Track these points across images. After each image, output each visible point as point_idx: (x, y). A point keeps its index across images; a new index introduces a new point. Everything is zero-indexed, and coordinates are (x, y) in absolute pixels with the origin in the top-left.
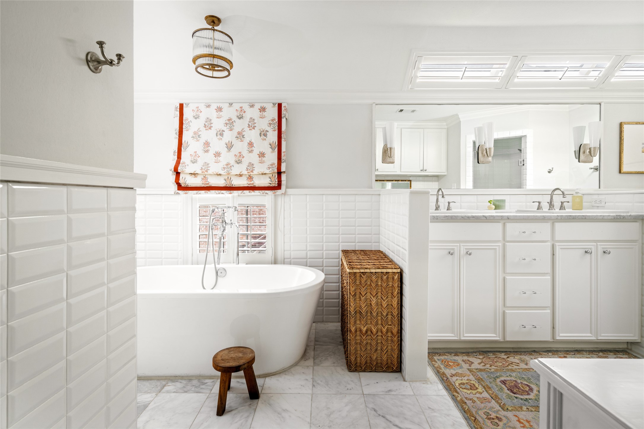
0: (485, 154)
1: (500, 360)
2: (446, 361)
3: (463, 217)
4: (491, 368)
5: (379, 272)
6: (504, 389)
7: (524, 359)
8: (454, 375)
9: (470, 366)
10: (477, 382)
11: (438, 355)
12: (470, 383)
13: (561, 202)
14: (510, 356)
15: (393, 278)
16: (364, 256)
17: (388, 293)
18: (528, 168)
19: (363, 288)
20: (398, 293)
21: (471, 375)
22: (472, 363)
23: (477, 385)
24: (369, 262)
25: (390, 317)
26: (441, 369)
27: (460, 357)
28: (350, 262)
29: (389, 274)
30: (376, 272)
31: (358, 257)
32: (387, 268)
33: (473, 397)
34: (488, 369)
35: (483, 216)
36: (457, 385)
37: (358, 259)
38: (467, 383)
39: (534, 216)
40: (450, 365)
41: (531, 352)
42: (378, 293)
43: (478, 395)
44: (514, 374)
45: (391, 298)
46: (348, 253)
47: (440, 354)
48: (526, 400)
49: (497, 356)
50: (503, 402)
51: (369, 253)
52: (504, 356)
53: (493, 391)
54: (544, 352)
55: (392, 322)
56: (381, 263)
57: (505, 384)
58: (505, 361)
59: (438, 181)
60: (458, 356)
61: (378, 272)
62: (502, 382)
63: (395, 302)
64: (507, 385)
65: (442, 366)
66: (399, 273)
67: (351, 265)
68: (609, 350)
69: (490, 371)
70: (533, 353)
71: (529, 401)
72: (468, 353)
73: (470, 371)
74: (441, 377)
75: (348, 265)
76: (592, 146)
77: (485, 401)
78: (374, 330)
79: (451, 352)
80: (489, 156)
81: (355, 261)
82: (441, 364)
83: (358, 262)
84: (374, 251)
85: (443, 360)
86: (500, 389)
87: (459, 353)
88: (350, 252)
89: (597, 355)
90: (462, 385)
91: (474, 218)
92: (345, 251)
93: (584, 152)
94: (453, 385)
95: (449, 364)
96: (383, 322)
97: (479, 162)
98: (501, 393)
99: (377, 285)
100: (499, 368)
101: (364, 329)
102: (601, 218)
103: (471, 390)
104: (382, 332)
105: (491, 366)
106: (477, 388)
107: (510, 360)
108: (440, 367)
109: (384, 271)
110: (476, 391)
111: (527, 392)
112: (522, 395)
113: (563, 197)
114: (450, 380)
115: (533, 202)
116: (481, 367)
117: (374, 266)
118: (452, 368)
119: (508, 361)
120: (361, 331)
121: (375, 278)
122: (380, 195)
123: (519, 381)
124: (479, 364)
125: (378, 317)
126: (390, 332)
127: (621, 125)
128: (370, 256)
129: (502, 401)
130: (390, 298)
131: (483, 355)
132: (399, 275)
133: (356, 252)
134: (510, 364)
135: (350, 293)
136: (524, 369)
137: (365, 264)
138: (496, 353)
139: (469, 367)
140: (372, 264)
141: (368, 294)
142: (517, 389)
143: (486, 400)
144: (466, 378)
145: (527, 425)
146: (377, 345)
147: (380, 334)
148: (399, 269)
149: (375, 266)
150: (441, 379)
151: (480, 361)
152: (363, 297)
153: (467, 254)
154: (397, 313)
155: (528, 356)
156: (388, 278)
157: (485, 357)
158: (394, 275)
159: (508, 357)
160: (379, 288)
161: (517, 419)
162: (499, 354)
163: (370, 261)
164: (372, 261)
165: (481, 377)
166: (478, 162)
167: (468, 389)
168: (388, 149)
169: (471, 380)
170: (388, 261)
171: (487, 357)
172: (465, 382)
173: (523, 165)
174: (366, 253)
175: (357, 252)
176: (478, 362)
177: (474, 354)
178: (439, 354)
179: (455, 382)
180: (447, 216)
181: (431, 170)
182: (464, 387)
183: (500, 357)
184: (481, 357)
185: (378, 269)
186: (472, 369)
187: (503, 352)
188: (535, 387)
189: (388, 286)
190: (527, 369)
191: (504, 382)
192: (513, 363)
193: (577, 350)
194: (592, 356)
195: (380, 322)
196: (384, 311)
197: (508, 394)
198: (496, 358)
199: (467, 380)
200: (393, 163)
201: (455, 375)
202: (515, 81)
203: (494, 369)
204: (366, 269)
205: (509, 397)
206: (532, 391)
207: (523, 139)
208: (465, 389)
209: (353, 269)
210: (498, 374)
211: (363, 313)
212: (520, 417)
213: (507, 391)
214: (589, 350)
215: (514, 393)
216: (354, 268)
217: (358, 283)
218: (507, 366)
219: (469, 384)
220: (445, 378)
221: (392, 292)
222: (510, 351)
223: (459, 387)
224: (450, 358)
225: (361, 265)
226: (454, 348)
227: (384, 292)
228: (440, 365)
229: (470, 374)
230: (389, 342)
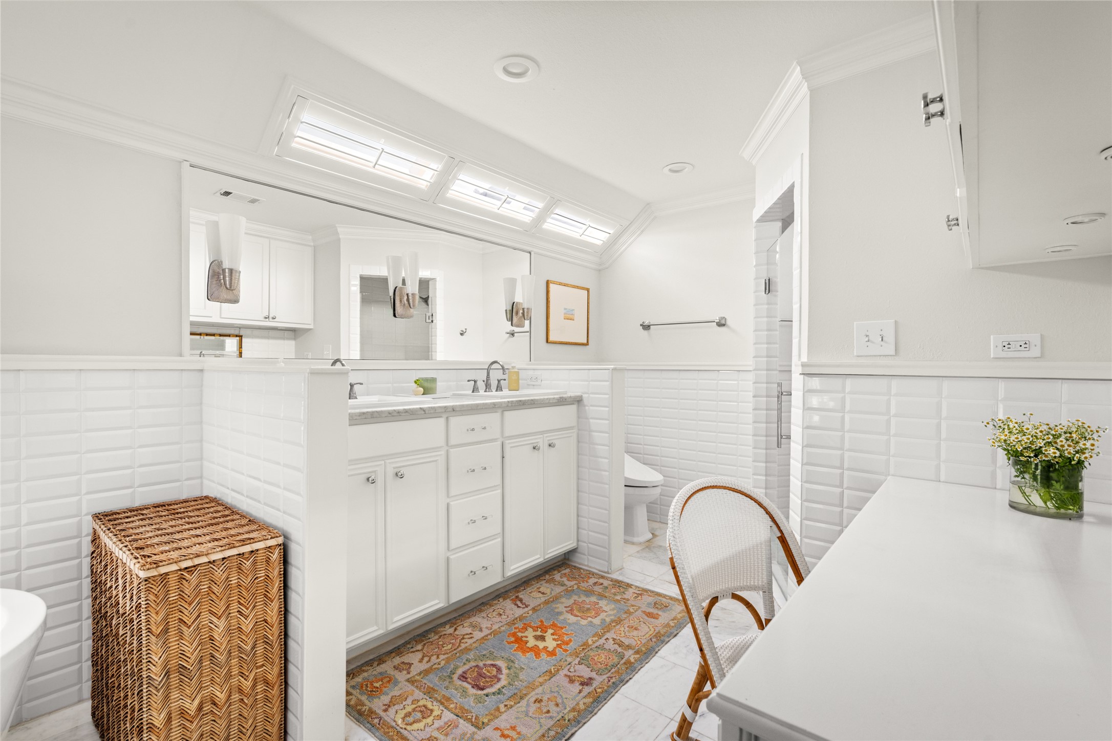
0: (406, 302)
1: (447, 640)
2: (367, 684)
3: (391, 412)
4: (439, 660)
5: (234, 556)
6: (467, 689)
7: (475, 622)
8: (389, 706)
9: (409, 673)
10: (428, 698)
11: (351, 677)
12: (419, 707)
13: (498, 380)
14: (457, 626)
15: (268, 561)
16: (172, 520)
17: (256, 596)
18: (438, 327)
19: (190, 604)
20: (279, 590)
21: (415, 689)
22: (410, 665)
23: (429, 705)
24: (197, 536)
25: (260, 649)
26: (363, 705)
27: (387, 663)
28: (142, 548)
29: (259, 552)
30: (224, 559)
31: (157, 526)
32: (252, 540)
33: (432, 732)
34: (436, 664)
35: (420, 408)
36: (400, 722)
37: (160, 532)
38: (414, 710)
39: (483, 403)
40: (377, 688)
41: (480, 607)
42: (230, 604)
43: (438, 724)
44: (471, 656)
45: (262, 606)
46: (118, 519)
47: (354, 674)
48: (499, 692)
49: (440, 634)
50: (474, 715)
51: (185, 510)
52: (450, 629)
53: (455, 701)
54: (494, 599)
55: (266, 658)
56: (232, 532)
57: (466, 678)
58: (453, 638)
59: (295, 339)
60: (384, 662)
61: (229, 557)
62: (462, 678)
63: (273, 613)
64: (469, 680)
65: (364, 698)
66: (280, 545)
67: (149, 557)
68: (552, 568)
69: (439, 666)
70: (483, 608)
71: (503, 690)
72: (398, 648)
73: (411, 681)
74: (368, 722)
75: (136, 558)
76: (525, 306)
77: (450, 727)
78: (221, 696)
79: (370, 660)
80: (412, 306)
81: (156, 540)
82: (361, 694)
83: (166, 543)
84: (194, 501)
85: (362, 684)
86: (462, 693)
87: (384, 656)
88: (124, 515)
89: (545, 580)
90: (408, 719)
91: (407, 414)
92: (106, 515)
93: (517, 313)
94: (392, 727)
95: (375, 687)
96: (245, 666)
97: (397, 315)
98: (466, 700)
99: (228, 587)
100: (449, 655)
101: (192, 707)
102: (547, 401)
103: (424, 720)
104: (240, 691)
105: (438, 657)
106: (432, 711)
107: (459, 634)
108: (361, 700)
109: (246, 549)
110: (432, 718)
111: (495, 676)
112: (492, 686)
113: (503, 374)
114: (386, 719)
115: (469, 381)
116: (424, 666)
117: (216, 543)
118: (382, 693)
119: (458, 636)
120: (183, 713)
121: (221, 573)
122: (202, 371)
123: (481, 664)
124: (421, 661)
125: (230, 660)
126: (260, 682)
127: (548, 283)
128: (191, 517)
129: (471, 713)
130: (260, 606)
131: (421, 643)
132: (280, 549)
133: (143, 514)
134: (462, 639)
135: (149, 630)
136: (480, 640)
137: (186, 543)
138: (439, 629)
139: (409, 676)
140: (208, 538)
141: (206, 617)
142: (484, 680)
143: (450, 725)
144: (409, 701)
145: (513, 734)
146: (228, 727)
147: (236, 697)
148: (280, 536)
149: (221, 543)
150: (370, 726)
151: (419, 655)
152: (189, 627)
153: (397, 476)
154: (276, 634)
155: (479, 616)
156: (255, 563)
157: (425, 644)
158: (270, 552)
159: (455, 630)
160: (232, 592)
161: (499, 733)
162: (442, 629)
163: (198, 532)
164: (205, 531)
165: (431, 686)
166: (395, 315)
167: (418, 721)
168: (224, 270)
169: (418, 701)
170: (244, 522)
171: (427, 643)
172: (409, 709)
173: (432, 321)
174: (173, 512)
175: (144, 512)
176: (418, 660)
177: (408, 646)
178: (352, 675)
179: (396, 719)
180: (364, 413)
181: (285, 319)
182: (411, 719)
183: (446, 635)
184: (419, 647)
185: (231, 548)
186: (414, 677)
187: (445, 623)
188: (502, 662)
189: (256, 581)
190: (483, 637)
191: (463, 677)
192: (465, 637)
193: (525, 582)
194: (541, 583)
195: (235, 671)
196: (246, 640)
197: (476, 695)
198: (440, 640)
199: (412, 704)
200: (236, 301)
201: (391, 704)
202: (448, 195)
203: (443, 660)
204: (198, 556)
205: (479, 700)
206: (501, 671)
207: (430, 283)
208: (414, 722)
209: (157, 567)
210: (452, 666)
211: (189, 667)
212: (502, 727)
213: (472, 689)
214: (535, 576)
215: (482, 689)
216: (161, 564)
217: (173, 596)
218: (459, 645)
219: (417, 709)
220: (376, 721)
221: (266, 591)
222: (455, 618)
223: (404, 726)
224: (373, 674)
225: (177, 549)
226: (372, 649)
227: (247, 598)
228: (360, 697)
229: (413, 688)
230: (258, 706)
